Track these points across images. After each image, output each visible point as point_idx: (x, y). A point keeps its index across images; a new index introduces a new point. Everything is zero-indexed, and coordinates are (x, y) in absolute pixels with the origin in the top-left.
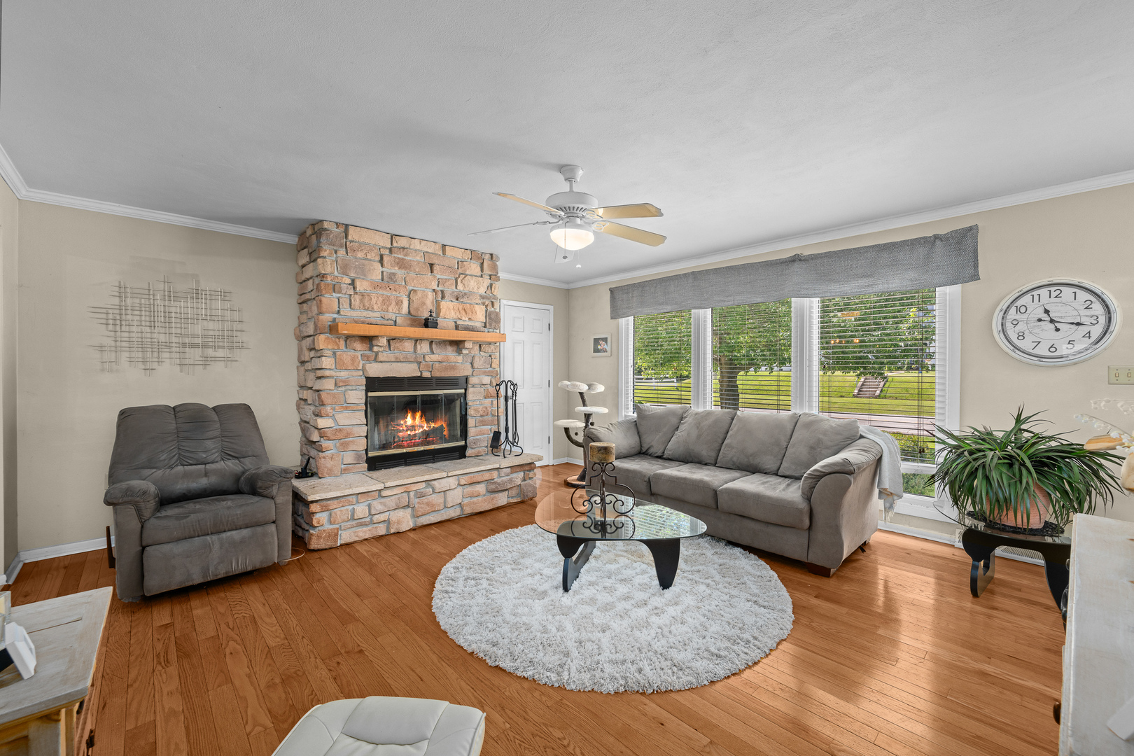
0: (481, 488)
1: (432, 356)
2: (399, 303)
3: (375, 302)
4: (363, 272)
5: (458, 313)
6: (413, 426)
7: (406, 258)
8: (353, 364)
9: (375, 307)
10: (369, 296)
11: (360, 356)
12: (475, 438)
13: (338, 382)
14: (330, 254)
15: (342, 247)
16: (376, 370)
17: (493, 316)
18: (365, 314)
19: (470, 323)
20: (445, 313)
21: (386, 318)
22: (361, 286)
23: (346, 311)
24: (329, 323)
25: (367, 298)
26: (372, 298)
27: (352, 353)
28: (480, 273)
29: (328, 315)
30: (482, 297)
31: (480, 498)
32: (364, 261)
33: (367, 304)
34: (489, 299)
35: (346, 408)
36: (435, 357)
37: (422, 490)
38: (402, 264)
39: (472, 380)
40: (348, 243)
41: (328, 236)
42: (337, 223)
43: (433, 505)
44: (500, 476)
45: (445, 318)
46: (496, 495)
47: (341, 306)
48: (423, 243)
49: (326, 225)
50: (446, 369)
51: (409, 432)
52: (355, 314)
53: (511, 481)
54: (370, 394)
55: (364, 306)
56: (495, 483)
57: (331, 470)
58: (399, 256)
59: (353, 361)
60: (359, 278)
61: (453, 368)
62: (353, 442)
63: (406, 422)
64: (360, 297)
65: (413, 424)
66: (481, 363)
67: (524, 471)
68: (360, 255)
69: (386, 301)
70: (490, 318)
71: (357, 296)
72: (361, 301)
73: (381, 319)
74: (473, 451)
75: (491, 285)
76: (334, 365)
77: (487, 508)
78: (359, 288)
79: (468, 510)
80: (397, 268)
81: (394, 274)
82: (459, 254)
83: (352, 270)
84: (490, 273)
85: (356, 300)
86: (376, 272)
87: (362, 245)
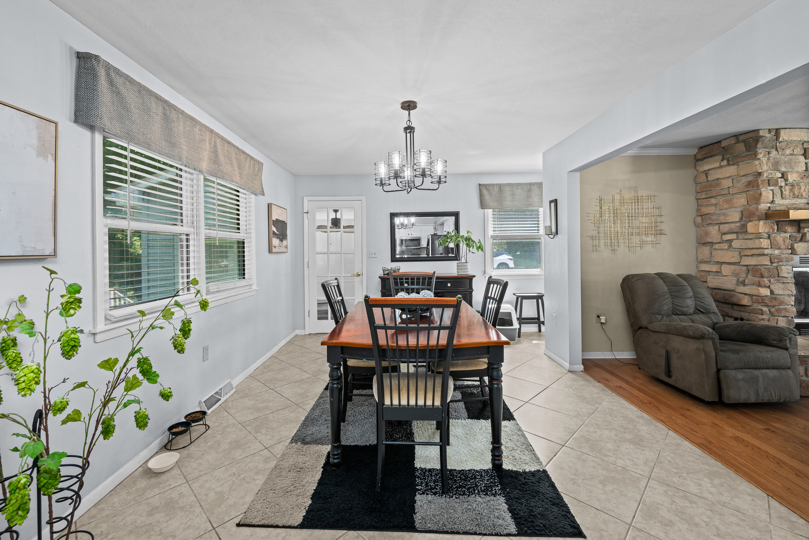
3: (803, 190)
4: (791, 165)
8: (784, 244)
10: (798, 185)
11: (789, 237)
13: (772, 259)
14: (764, 156)
15: (773, 148)
18: (794, 201)
22: (792, 178)
23: (778, 200)
24: (765, 212)
25: (797, 187)
26: (802, 186)
27: (783, 235)
29: (763, 205)
32: (791, 157)
33: (796, 193)
35: (780, 280)
40: (778, 144)
41: (763, 142)
42: (769, 130)
47: (775, 196)
49: (761, 133)
52: (786, 202)
55: (794, 194)
59: (784, 241)
60: (789, 172)
64: (790, 187)
68: (788, 152)
71: (787, 187)
72: (791, 190)
76: (769, 245)
78: (790, 180)
83: (782, 166)
85: (787, 192)
86: (801, 164)
87: (789, 143)
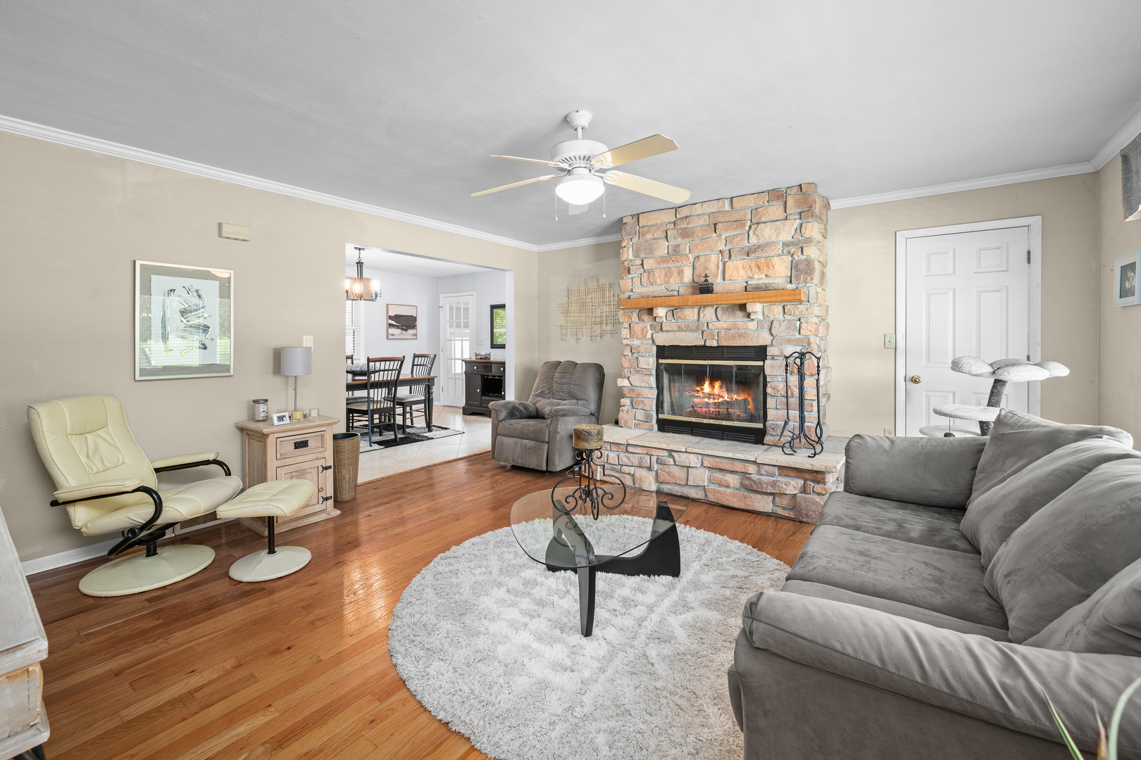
0: (733, 480)
1: (717, 324)
2: (680, 273)
4: (650, 251)
5: (749, 272)
6: (710, 394)
7: (689, 226)
8: (642, 333)
9: (658, 281)
10: (654, 271)
11: (649, 327)
12: (774, 422)
15: (636, 234)
16: (665, 339)
17: (801, 267)
18: (650, 289)
19: (767, 281)
20: (731, 273)
21: (670, 289)
22: (648, 264)
25: (653, 274)
26: (657, 273)
27: (643, 324)
28: (784, 215)
30: (785, 244)
31: (728, 490)
32: (652, 241)
34: (796, 245)
35: (638, 372)
36: (722, 324)
37: (664, 458)
38: (685, 234)
39: (770, 351)
40: (640, 229)
41: (626, 228)
42: (632, 216)
43: (674, 477)
44: (759, 473)
45: (731, 280)
46: (752, 495)
48: (705, 205)
49: (625, 220)
50: (733, 337)
51: (706, 400)
52: (643, 290)
53: (774, 484)
54: (661, 361)
55: (651, 282)
56: (750, 479)
57: (626, 422)
58: (682, 226)
59: (642, 331)
60: (647, 258)
61: (741, 336)
62: (642, 402)
63: (702, 389)
64: (648, 274)
65: (711, 394)
66: (782, 328)
67: (805, 480)
68: (649, 237)
69: (668, 273)
70: (797, 271)
71: (645, 274)
72: (649, 278)
73: (666, 291)
74: (772, 438)
75: (801, 225)
76: (629, 335)
77: (736, 505)
78: (647, 266)
79: (712, 498)
80: (680, 239)
81: (678, 246)
82: (751, 202)
83: (643, 252)
84: (799, 211)
85: (645, 278)
86: (663, 248)
87: (651, 227)
